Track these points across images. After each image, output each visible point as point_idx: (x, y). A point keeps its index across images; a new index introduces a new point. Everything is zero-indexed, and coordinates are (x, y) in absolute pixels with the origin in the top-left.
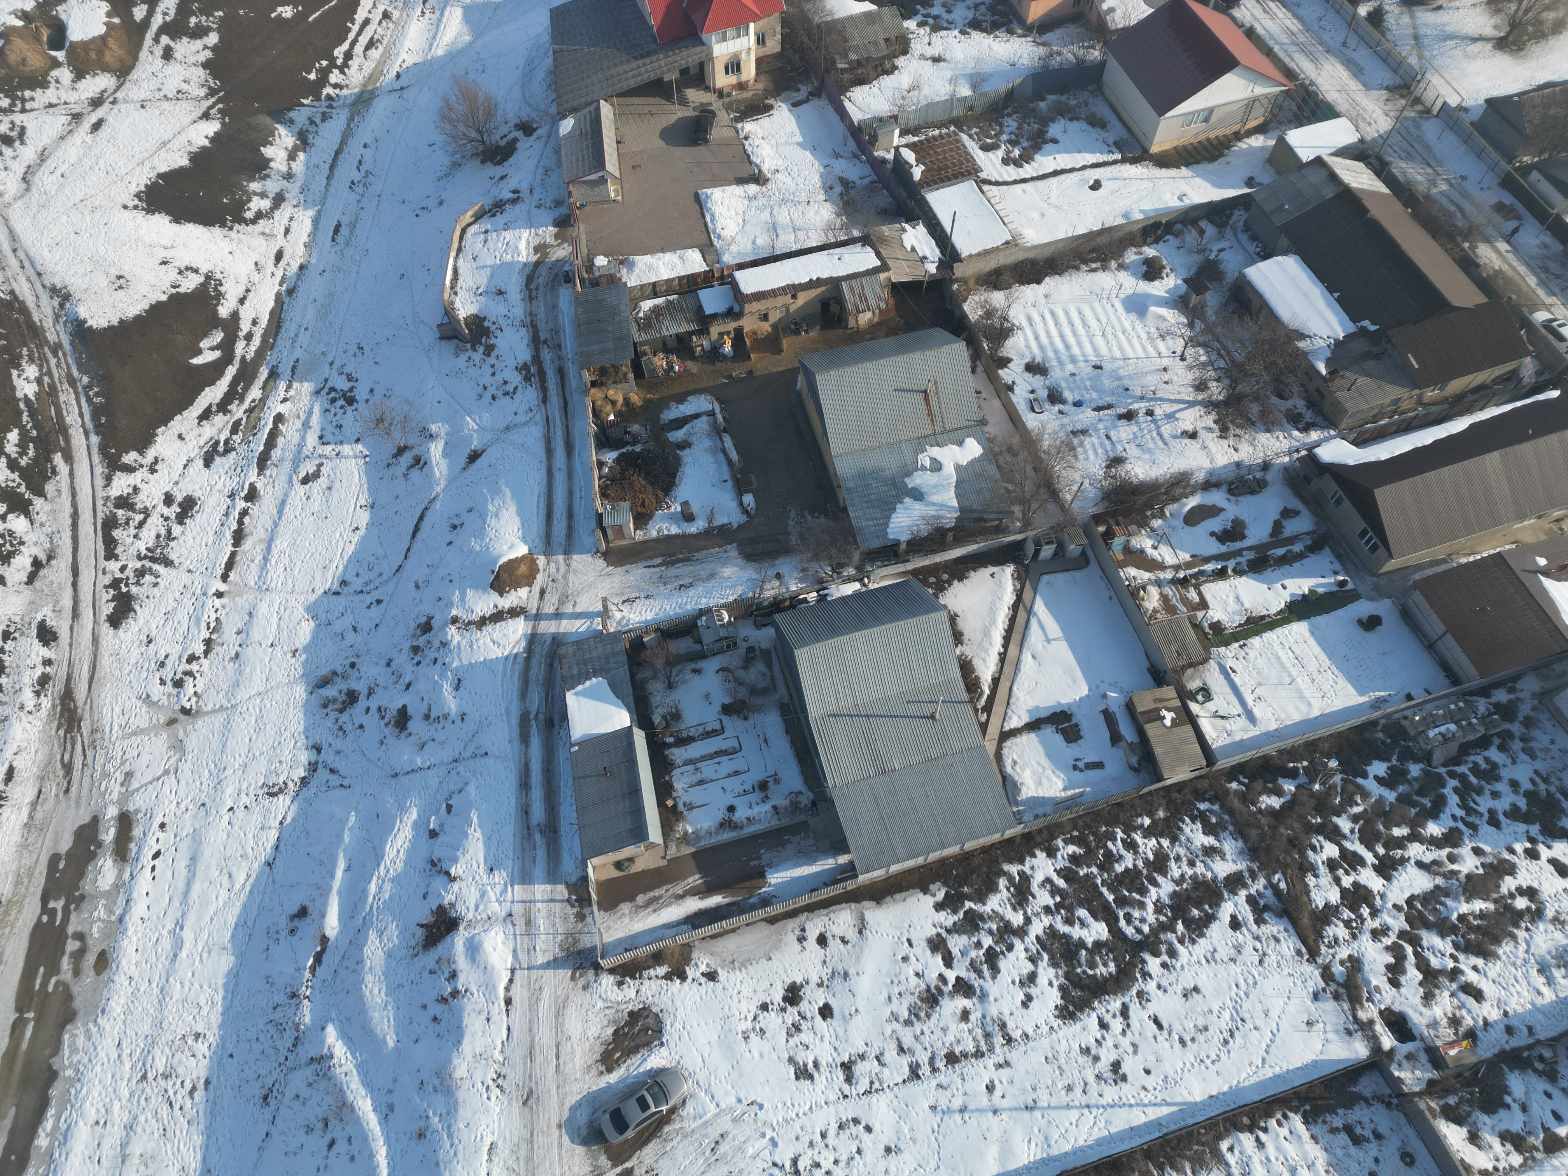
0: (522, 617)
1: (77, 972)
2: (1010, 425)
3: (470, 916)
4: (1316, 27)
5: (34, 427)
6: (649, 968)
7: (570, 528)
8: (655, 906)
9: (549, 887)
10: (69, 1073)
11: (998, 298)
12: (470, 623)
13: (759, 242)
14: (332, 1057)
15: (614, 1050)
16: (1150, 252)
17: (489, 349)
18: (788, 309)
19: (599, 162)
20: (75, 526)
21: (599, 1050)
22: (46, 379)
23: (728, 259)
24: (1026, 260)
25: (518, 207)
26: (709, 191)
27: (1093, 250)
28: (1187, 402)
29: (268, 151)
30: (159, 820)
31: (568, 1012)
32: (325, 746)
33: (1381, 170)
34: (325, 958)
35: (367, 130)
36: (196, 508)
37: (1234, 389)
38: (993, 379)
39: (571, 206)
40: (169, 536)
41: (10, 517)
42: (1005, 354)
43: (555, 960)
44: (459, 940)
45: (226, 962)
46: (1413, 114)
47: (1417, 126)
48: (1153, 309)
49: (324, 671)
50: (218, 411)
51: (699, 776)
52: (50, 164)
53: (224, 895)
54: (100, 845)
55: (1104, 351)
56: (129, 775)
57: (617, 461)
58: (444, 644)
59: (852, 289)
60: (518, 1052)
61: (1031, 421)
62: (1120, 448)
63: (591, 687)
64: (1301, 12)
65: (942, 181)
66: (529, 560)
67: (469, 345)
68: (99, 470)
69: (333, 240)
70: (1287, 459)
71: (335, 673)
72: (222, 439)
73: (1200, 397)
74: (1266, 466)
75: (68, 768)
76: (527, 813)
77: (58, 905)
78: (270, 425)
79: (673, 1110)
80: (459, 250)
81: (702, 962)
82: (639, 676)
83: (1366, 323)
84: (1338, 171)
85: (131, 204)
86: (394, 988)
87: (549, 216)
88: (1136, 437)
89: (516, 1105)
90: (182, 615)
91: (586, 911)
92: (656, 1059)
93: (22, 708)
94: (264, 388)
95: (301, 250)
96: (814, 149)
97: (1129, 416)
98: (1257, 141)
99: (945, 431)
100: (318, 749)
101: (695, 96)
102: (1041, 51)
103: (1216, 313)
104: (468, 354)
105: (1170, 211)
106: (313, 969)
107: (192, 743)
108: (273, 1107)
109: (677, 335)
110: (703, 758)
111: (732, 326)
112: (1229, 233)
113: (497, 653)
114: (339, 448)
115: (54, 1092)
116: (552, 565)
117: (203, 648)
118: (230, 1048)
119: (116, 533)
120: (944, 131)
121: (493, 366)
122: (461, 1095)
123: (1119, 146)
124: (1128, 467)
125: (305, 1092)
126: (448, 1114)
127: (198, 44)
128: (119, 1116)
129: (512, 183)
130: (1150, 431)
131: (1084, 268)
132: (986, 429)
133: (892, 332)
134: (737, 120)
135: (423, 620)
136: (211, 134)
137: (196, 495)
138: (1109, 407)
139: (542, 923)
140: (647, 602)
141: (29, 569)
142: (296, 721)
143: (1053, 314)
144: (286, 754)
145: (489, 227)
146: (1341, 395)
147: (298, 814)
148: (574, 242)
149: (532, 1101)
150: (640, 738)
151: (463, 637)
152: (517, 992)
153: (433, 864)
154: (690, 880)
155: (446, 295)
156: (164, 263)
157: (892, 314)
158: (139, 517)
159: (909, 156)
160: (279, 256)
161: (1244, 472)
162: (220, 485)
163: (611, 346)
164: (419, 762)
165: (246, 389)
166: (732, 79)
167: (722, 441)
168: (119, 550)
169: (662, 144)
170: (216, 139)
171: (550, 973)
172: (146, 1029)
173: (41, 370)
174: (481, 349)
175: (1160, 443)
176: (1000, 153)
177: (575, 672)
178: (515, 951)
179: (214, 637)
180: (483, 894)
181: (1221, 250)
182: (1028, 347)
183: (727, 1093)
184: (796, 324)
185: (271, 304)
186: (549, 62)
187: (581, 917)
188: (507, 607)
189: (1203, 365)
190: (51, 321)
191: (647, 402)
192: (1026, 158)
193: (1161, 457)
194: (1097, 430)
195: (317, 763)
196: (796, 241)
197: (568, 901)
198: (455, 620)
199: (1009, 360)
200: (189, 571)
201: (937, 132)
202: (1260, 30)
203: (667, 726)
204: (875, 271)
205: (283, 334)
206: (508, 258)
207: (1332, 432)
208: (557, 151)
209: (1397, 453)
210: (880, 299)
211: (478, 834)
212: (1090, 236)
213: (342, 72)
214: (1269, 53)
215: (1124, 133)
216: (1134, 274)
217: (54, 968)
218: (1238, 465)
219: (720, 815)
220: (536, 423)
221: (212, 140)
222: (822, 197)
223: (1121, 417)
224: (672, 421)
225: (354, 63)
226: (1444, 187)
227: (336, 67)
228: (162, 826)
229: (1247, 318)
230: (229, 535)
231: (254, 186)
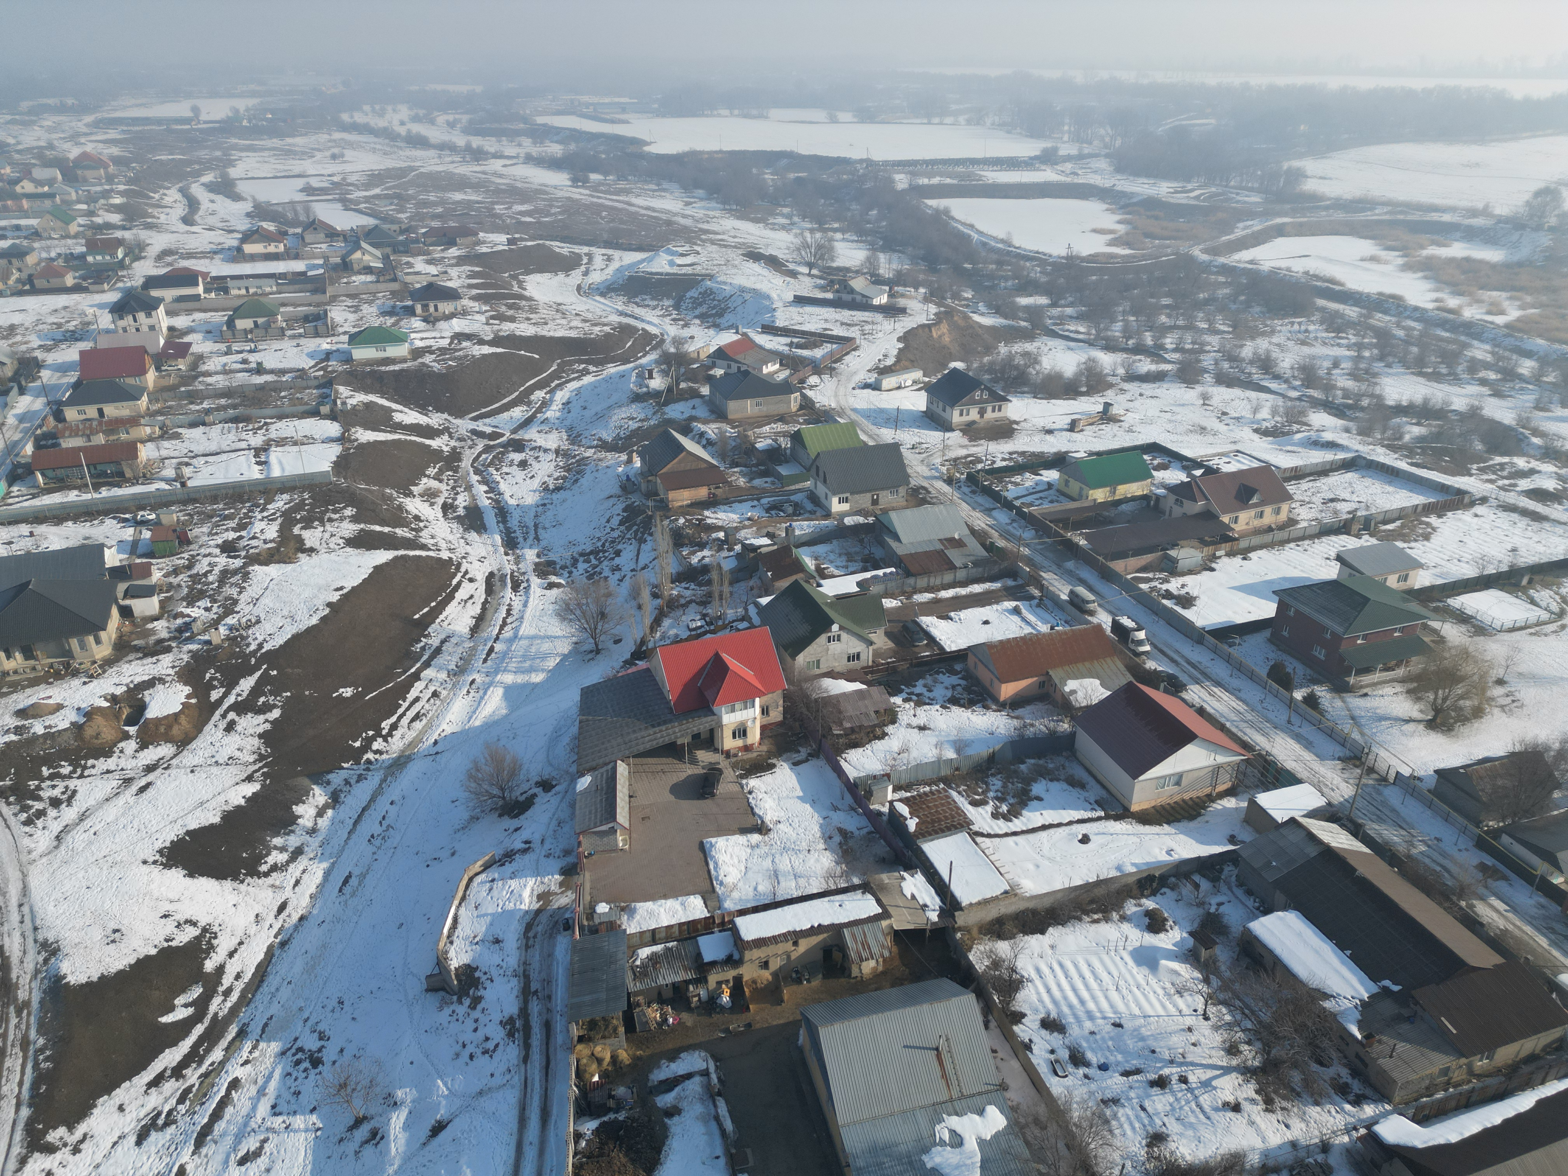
2: (1033, 1091)
4: (1259, 708)
11: (1003, 948)
13: (761, 888)
16: (1149, 904)
17: (476, 1001)
18: (789, 957)
19: (611, 814)
23: (730, 905)
24: (1027, 910)
25: (527, 857)
26: (713, 840)
27: (1092, 902)
28: (1221, 1068)
29: (298, 809)
33: (1356, 831)
35: (394, 791)
37: (1268, 1053)
38: (1009, 1037)
39: (579, 856)
42: (1018, 1009)
46: (1371, 782)
47: (1379, 793)
48: (1164, 962)
50: (171, 1077)
52: (87, 823)
55: (1121, 1007)
57: (597, 1132)
59: (853, 936)
61: (1056, 1086)
62: (1158, 1122)
64: (1242, 695)
65: (937, 833)
67: (455, 998)
69: (340, 891)
70: (1346, 1139)
72: (166, 1109)
73: (1234, 1062)
74: (1325, 1147)
78: (222, 1093)
80: (463, 898)
83: (1387, 983)
84: (1315, 832)
85: (151, 859)
87: (558, 864)
88: (1173, 1109)
94: (227, 1049)
95: (305, 901)
96: (813, 803)
97: (1161, 1083)
98: (1230, 803)
99: (962, 1097)
101: (704, 756)
102: (1016, 723)
103: (1230, 969)
104: (452, 1007)
105: (1160, 865)
109: (673, 984)
111: (731, 974)
112: (1224, 888)
114: (291, 1119)
120: (934, 788)
121: (476, 1021)
123: (1100, 804)
124: (1172, 1146)
127: (262, 718)
129: (525, 835)
130: (1188, 1102)
131: (1086, 919)
132: (1008, 1095)
133: (897, 982)
134: (742, 777)
136: (249, 794)
138: (1138, 1071)
143: (1061, 966)
145: (496, 876)
146: (1384, 1063)
148: (578, 890)
155: (441, 945)
156: (165, 916)
157: (897, 962)
159: (903, 809)
160: (282, 908)
161: (1302, 1154)
162: (146, 1167)
163: (603, 996)
165: (208, 1051)
166: (739, 743)
167: (715, 1106)
169: (672, 798)
170: (252, 800)
174: (467, 1002)
175: (1201, 1116)
176: (989, 808)
181: (1220, 904)
182: (1041, 1001)
184: (797, 972)
185: (261, 956)
186: (575, 730)
189: (1229, 1026)
190: (28, 977)
191: (636, 1059)
192: (1013, 813)
193: (1206, 1133)
194: (1129, 1099)
196: (798, 887)
199: (1023, 1015)
201: (927, 789)
202: (1209, 709)
204: (876, 918)
205: (265, 989)
206: (510, 906)
207: (1387, 1107)
208: (572, 805)
209: (1467, 1134)
210: (883, 946)
212: (1087, 887)
213: (386, 740)
214: (1222, 728)
215: (1104, 793)
216: (1137, 926)
218: (1294, 1144)
220: (513, 1087)
221: (249, 800)
222: (822, 846)
223: (1153, 1084)
224: (661, 1082)
225: (397, 734)
226: (1423, 848)
227: (381, 736)
229: (1263, 975)
231: (277, 841)
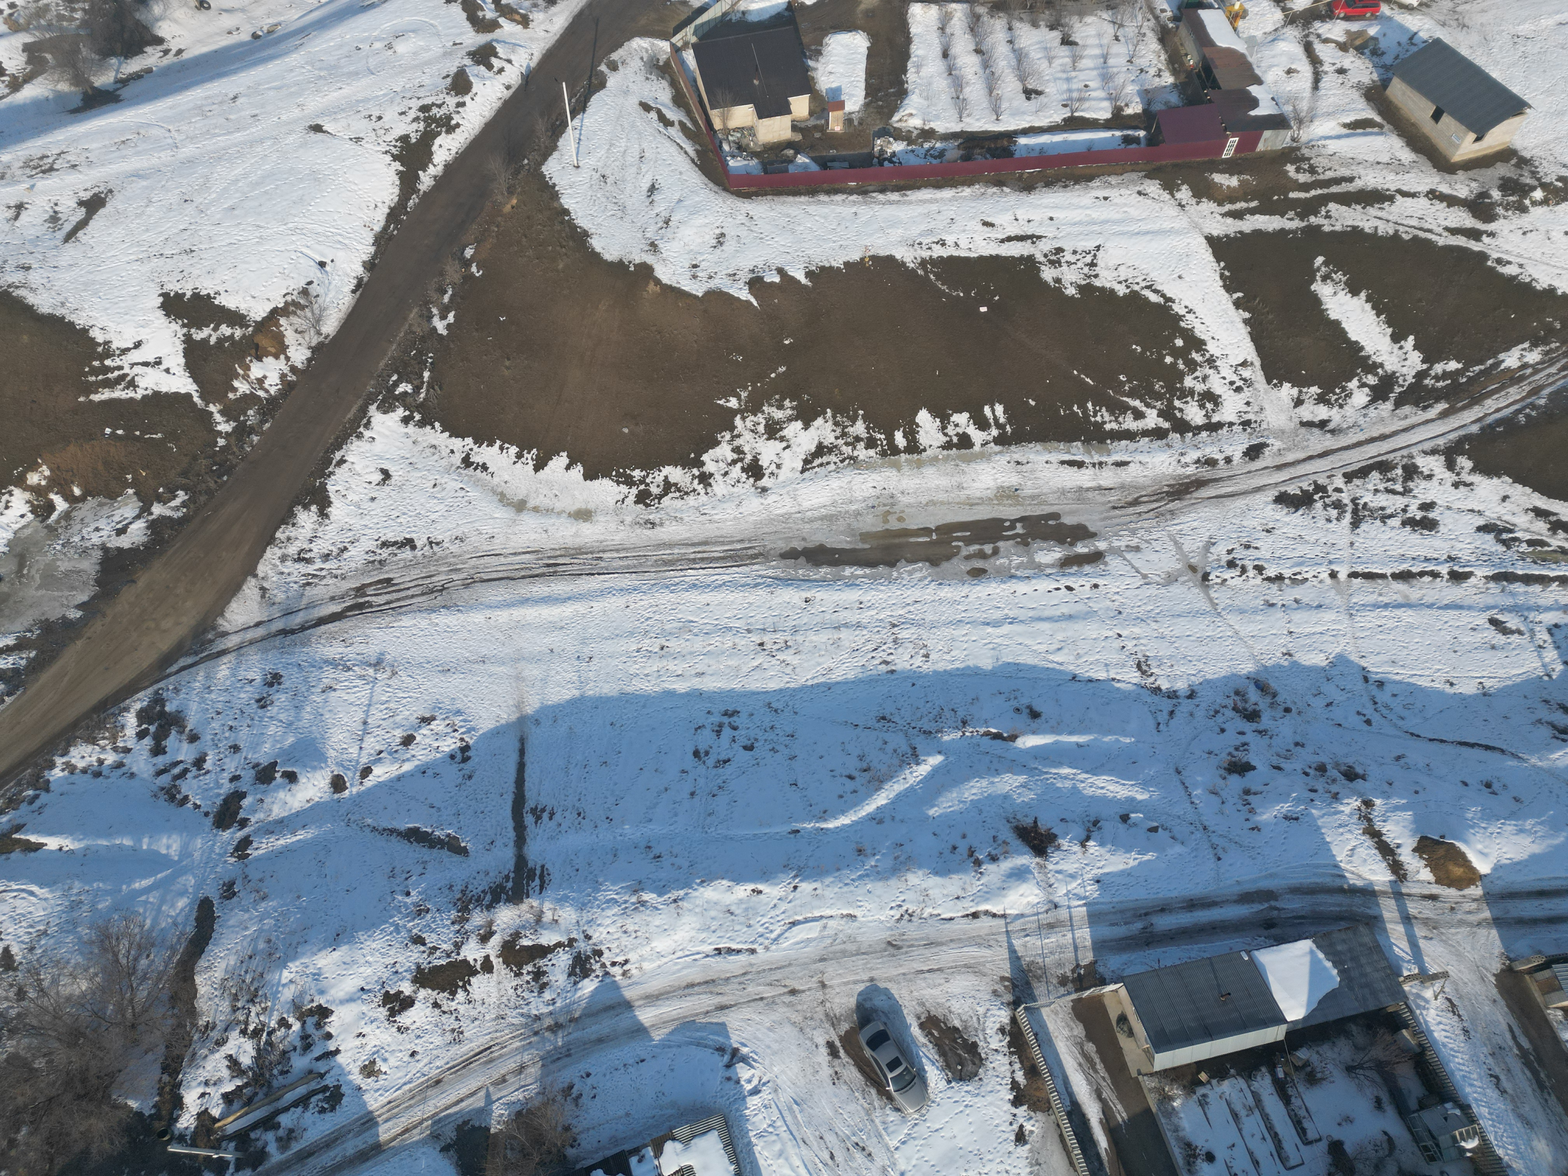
0: (1393, 878)
1: (968, 558)
3: (1051, 867)
5: (1469, 378)
6: (1021, 1062)
7: (1534, 922)
8: (1086, 1066)
9: (1088, 943)
10: (895, 574)
12: (1369, 820)
14: (918, 764)
15: (940, 1030)
20: (1372, 440)
21: (939, 1013)
22: (1529, 371)
30: (1100, 582)
31: (972, 977)
32: (1196, 701)
34: (999, 742)
36: (1426, 532)
40: (1384, 519)
41: (1366, 390)
43: (1018, 958)
44: (1026, 860)
45: (986, 663)
49: (1274, 685)
50: (1550, 523)
51: (1242, 1113)
53: (1043, 648)
54: (1072, 544)
56: (1137, 549)
58: (1336, 797)
60: (932, 931)
63: (1325, 968)
66: (1471, 877)
68: (1441, 442)
71: (1274, 695)
72: (1518, 535)
75: (1136, 502)
76: (1163, 910)
77: (1019, 529)
79: (890, 1098)
81: (1034, 1126)
82: (1354, 1028)
86: (977, 806)
89: (886, 935)
90: (1302, 550)
91: (1070, 985)
92: (934, 1076)
93: (1182, 454)
100: (1192, 695)
106: (987, 734)
107: (1176, 589)
108: (877, 725)
110: (1266, 1118)
113: (1341, 855)
114: (1549, 646)
115: (881, 569)
116: (1474, 905)
117: (1272, 575)
118: (919, 683)
119: (1375, 475)
122: (893, 882)
125: (889, 748)
126: (878, 873)
128: (865, 616)
135: (1359, 770)
137: (1442, 528)
139: (1052, 940)
140: (1458, 1031)
141: (1316, 420)
142: (1216, 670)
144: (1179, 670)
147: (1124, 692)
149: (891, 950)
150: (1274, 1034)
151: (1351, 815)
152: (985, 923)
153: (1095, 823)
154: (1119, 1107)
158: (1399, 488)
162: (1461, 545)
164: (1197, 792)
168: (1356, 481)
171: (1006, 954)
172: (929, 617)
173: (1538, 363)
177: (1339, 948)
178: (1022, 916)
179: (1287, 581)
180: (1073, 876)
183: (908, 1159)
187: (1063, 981)
188: (1402, 858)
195: (1177, 697)
197: (1078, 966)
198: (1368, 804)
200: (1352, 544)
203: (1297, 1068)
211: (1132, 863)
217: (968, 542)
219: (1201, 1142)
228: (1096, 586)
230: (1404, 567)
